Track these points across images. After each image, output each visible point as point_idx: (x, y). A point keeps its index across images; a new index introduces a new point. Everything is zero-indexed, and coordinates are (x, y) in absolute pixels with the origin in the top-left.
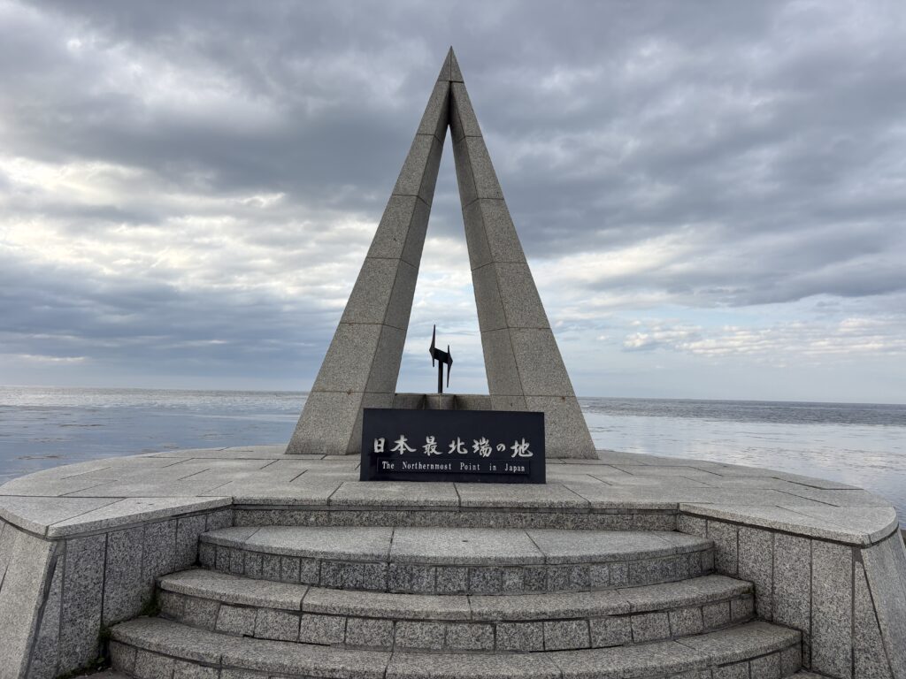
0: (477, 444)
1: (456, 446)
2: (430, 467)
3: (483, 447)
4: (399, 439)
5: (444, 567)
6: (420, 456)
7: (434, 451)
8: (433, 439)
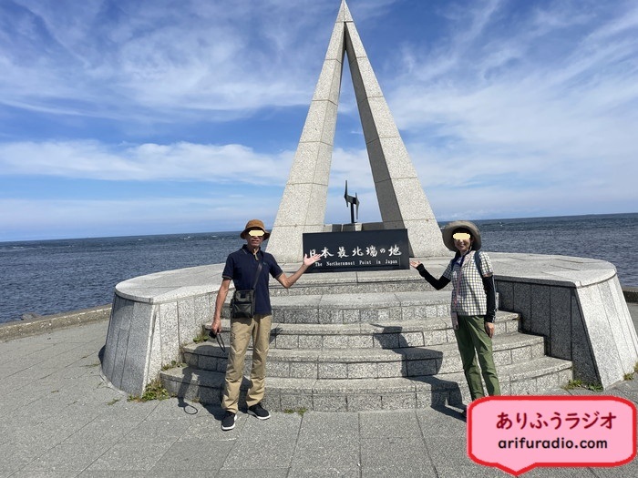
0: (369, 249)
1: (357, 251)
2: (342, 264)
3: (371, 251)
4: (324, 249)
5: (347, 310)
6: (336, 258)
7: (344, 255)
8: (343, 248)
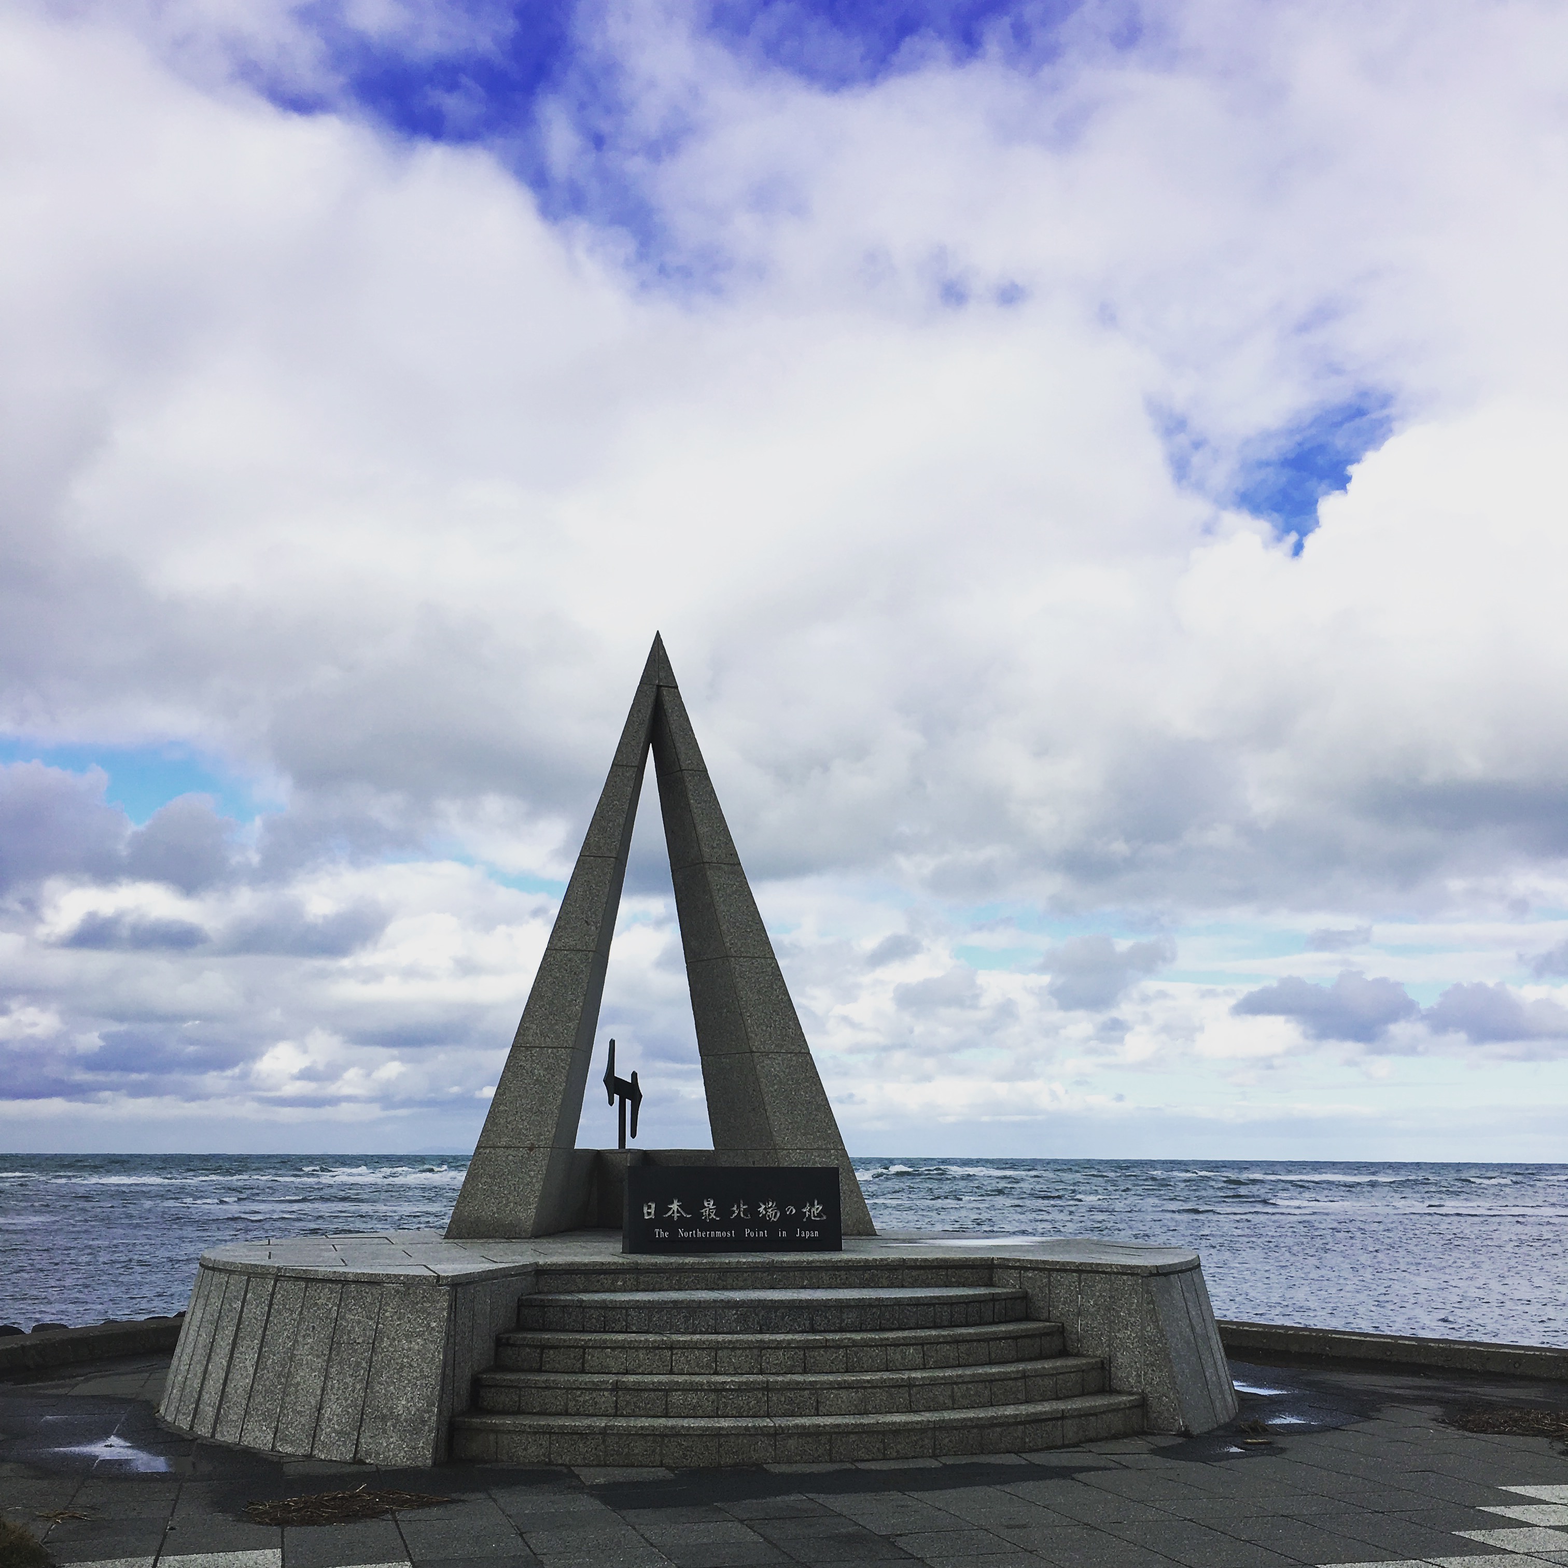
0: (763, 1207)
1: (738, 1211)
2: (710, 1234)
3: (768, 1210)
4: (673, 1203)
6: (697, 1222)
7: (713, 1216)
8: (712, 1203)
